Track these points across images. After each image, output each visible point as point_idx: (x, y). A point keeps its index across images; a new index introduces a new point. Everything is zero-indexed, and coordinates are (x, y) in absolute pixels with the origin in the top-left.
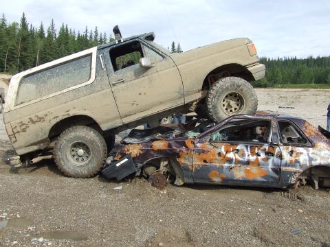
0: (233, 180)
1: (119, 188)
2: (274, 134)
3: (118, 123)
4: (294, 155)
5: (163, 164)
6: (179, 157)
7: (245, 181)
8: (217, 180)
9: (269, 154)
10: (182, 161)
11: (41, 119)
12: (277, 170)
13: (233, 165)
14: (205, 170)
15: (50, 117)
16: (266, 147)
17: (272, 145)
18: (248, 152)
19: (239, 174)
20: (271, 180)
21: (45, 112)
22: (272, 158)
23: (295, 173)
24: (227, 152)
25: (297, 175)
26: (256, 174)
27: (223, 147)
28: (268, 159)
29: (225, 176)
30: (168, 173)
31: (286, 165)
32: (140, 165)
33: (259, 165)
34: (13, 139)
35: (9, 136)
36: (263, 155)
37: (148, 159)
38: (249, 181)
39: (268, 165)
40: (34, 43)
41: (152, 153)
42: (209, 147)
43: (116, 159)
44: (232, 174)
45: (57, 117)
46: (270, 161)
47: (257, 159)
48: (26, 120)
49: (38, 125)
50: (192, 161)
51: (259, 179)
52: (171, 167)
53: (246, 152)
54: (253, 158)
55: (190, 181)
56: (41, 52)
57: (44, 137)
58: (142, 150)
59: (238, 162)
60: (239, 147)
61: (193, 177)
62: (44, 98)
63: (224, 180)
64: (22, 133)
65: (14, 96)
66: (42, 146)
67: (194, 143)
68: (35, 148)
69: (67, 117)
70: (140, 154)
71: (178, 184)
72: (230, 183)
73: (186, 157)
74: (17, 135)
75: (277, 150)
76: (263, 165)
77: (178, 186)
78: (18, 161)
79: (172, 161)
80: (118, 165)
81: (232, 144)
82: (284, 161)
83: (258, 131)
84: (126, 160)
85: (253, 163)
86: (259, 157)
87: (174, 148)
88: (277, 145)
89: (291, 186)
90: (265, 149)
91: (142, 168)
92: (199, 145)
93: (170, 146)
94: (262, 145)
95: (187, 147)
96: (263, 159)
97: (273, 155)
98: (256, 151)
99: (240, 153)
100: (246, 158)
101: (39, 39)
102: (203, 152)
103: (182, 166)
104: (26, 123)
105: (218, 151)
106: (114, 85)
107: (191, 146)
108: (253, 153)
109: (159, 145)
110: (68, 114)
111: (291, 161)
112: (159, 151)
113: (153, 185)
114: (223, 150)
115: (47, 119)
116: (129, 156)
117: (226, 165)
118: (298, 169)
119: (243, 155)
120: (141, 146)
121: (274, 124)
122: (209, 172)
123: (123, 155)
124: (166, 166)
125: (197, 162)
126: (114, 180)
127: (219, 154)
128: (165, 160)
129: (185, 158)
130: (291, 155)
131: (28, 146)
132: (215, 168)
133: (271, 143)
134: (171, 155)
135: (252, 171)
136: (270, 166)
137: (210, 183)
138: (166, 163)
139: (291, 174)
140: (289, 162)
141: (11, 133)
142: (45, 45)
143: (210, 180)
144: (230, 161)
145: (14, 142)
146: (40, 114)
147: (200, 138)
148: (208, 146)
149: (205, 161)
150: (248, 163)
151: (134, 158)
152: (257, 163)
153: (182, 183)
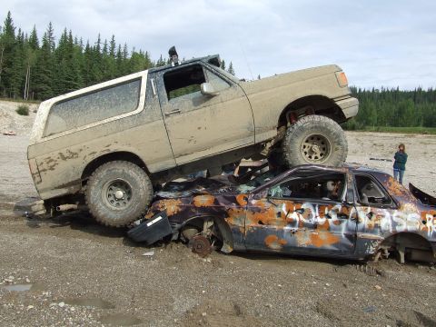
0: (295, 248)
1: (150, 253)
2: (349, 191)
3: (170, 164)
4: (374, 217)
5: (208, 225)
6: (228, 216)
7: (311, 249)
8: (275, 247)
9: (342, 216)
10: (232, 221)
11: (73, 155)
12: (352, 236)
13: (296, 229)
14: (260, 234)
15: (86, 152)
16: (339, 206)
17: (346, 205)
18: (315, 213)
19: (304, 240)
20: (344, 249)
21: (79, 146)
22: (345, 221)
23: (375, 240)
24: (289, 211)
25: (377, 243)
26: (325, 241)
27: (284, 205)
28: (340, 222)
29: (285, 243)
30: (213, 237)
31: (363, 230)
32: (177, 226)
33: (329, 229)
34: (38, 179)
35: (33, 174)
36: (334, 217)
37: (189, 219)
38: (316, 250)
39: (340, 229)
40: (24, 56)
41: (194, 210)
42: (267, 205)
43: (147, 217)
44: (295, 240)
45: (94, 153)
46: (343, 225)
47: (327, 222)
48: (55, 155)
49: (70, 162)
50: (243, 222)
51: (329, 247)
52: (218, 230)
53: (313, 213)
54: (321, 220)
55: (242, 247)
56: (32, 69)
57: (77, 178)
58: (181, 207)
59: (302, 225)
60: (304, 206)
61: (244, 242)
62: (79, 129)
63: (284, 247)
64: (49, 172)
65: (42, 126)
66: (73, 190)
67: (247, 199)
68: (64, 191)
69: (107, 153)
70: (178, 212)
71: (226, 251)
72: (292, 251)
73: (237, 216)
74: (42, 174)
75: (352, 210)
76: (335, 229)
77: (225, 254)
78: (41, 207)
79: (218, 221)
80: (149, 224)
81: (296, 202)
82: (360, 226)
83: (330, 186)
84: (160, 218)
85: (322, 226)
86: (329, 220)
87: (222, 204)
88: (353, 205)
89: (369, 258)
90: (337, 210)
91: (180, 230)
92: (254, 202)
93: (216, 202)
94: (333, 205)
95: (238, 204)
96: (335, 223)
97: (347, 217)
98: (326, 212)
99: (305, 213)
100: (313, 220)
101: (30, 50)
102: (259, 211)
103: (231, 227)
104: (55, 159)
105: (277, 210)
106: (167, 115)
107: (243, 203)
108: (322, 214)
109: (203, 200)
110: (109, 150)
111: (370, 226)
112: (203, 209)
113: (194, 251)
114: (284, 209)
115: (82, 155)
116: (164, 214)
117: (287, 228)
118: (377, 236)
119: (309, 216)
120: (179, 201)
121: (350, 178)
122: (266, 235)
123: (157, 213)
124: (211, 228)
125: (251, 224)
126: (144, 244)
127: (279, 214)
128: (210, 220)
129: (236, 218)
130: (370, 218)
131: (56, 188)
132: (273, 232)
133: (345, 202)
134: (218, 214)
135: (320, 236)
136: (343, 231)
137: (265, 250)
138: (211, 224)
139: (370, 241)
140: (367, 227)
141: (35, 171)
142: (39, 59)
143: (266, 246)
144: (292, 223)
145: (38, 183)
146: (73, 149)
147: (255, 193)
148: (265, 204)
149: (260, 223)
150: (315, 226)
151: (170, 217)
152: (327, 227)
153: (231, 250)
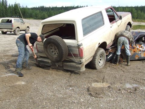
0: (141, 58)
7: (144, 58)
8: (137, 58)
19: (142, 56)
42: (135, 46)
50: (131, 52)
53: (144, 47)
59: (142, 51)
60: (142, 46)
61: (131, 58)
63: (139, 58)
67: (131, 45)
81: (140, 45)
99: (142, 48)
102: (134, 48)
114: (138, 47)
117: (139, 52)
122: (135, 55)
127: (137, 49)
132: (137, 54)
143: (135, 58)
144: (140, 51)
147: (133, 43)
149: (134, 52)
150: (144, 51)
